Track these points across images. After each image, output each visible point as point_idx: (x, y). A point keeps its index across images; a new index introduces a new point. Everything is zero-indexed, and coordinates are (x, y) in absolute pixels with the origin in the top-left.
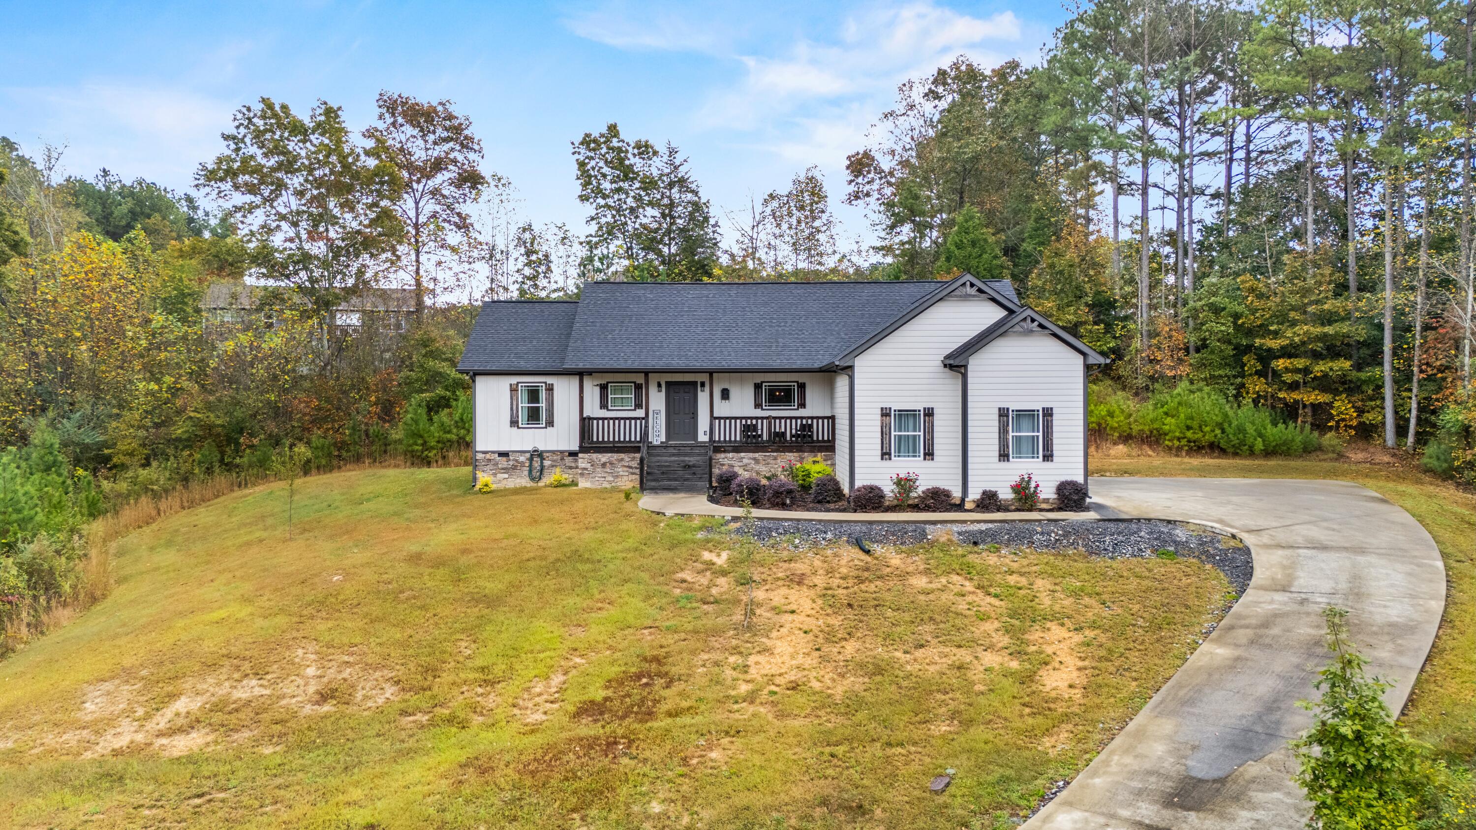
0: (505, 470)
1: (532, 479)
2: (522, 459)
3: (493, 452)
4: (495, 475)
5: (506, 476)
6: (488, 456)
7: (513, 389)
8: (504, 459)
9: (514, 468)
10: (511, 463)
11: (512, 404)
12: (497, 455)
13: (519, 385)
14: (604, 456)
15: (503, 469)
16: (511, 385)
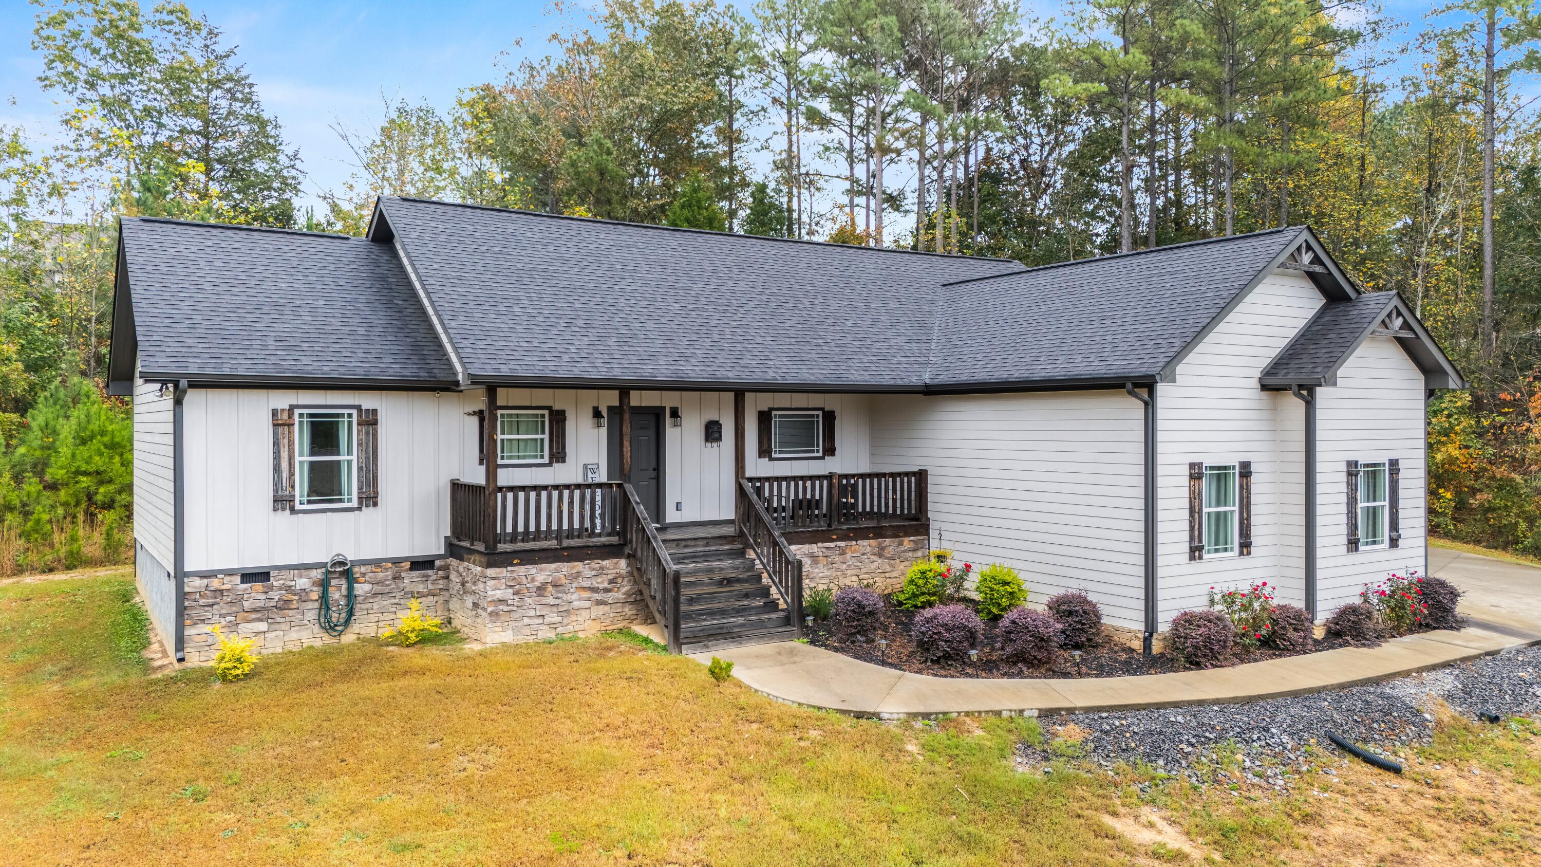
0: (261, 613)
1: (330, 627)
2: (302, 583)
3: (229, 573)
4: (233, 626)
5: (263, 626)
6: (215, 583)
7: (281, 422)
8: (259, 586)
9: (283, 606)
10: (275, 595)
11: (277, 456)
12: (238, 579)
13: (297, 412)
14: (541, 570)
15: (255, 611)
16: (275, 412)
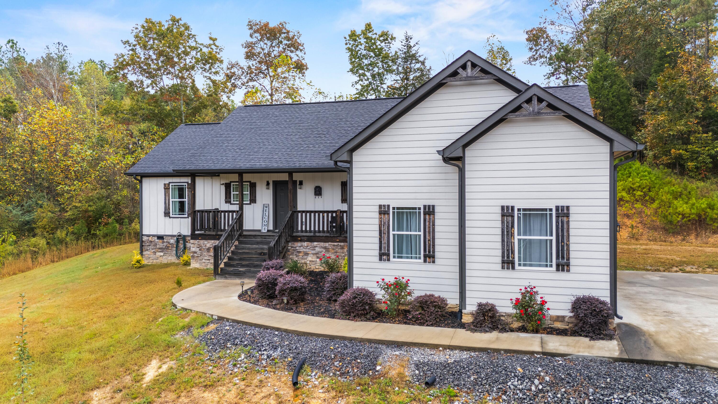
0: (162, 250)
1: (178, 257)
2: (172, 241)
3: (154, 236)
4: (155, 253)
5: (162, 254)
6: (150, 238)
7: (166, 188)
8: (161, 241)
9: (167, 248)
10: (165, 244)
11: (165, 199)
12: (156, 238)
13: (171, 184)
14: (209, 242)
15: (159, 249)
16: (165, 184)
